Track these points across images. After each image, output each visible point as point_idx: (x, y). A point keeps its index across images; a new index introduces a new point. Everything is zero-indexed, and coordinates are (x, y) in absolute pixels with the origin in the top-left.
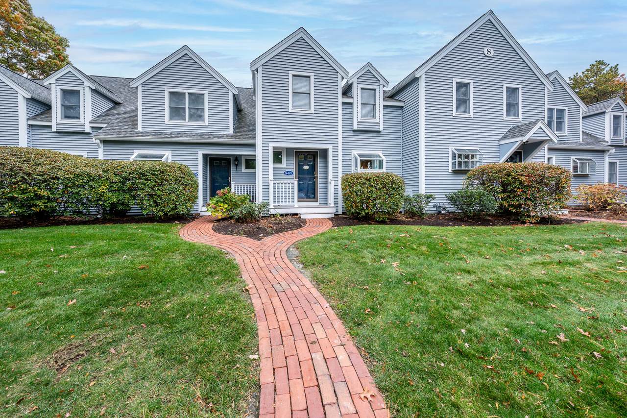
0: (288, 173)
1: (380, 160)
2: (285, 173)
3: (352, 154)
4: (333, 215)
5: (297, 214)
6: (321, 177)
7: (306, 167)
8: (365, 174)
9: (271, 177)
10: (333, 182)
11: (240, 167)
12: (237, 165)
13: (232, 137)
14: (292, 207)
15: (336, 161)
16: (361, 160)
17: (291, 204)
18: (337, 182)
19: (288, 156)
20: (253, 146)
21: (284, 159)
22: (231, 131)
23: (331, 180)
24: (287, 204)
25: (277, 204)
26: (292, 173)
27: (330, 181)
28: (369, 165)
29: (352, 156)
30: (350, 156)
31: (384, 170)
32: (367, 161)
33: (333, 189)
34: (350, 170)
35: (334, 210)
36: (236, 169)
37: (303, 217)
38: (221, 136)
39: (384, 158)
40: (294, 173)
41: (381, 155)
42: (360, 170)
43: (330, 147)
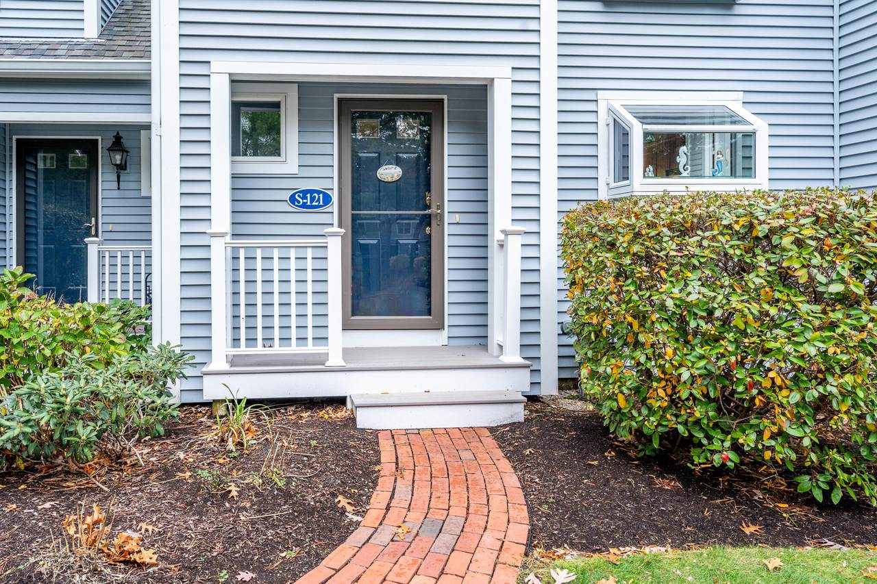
0: (307, 200)
1: (733, 135)
2: (293, 199)
3: (602, 107)
4: (519, 413)
5: (340, 402)
6: (457, 218)
7: (390, 173)
8: (665, 199)
9: (221, 218)
10: (514, 243)
11: (132, 177)
12: (121, 167)
13: (92, 50)
14: (317, 364)
15: (526, 140)
16: (646, 134)
17: (310, 348)
18: (532, 240)
19: (307, 119)
20: (140, 84)
21: (290, 136)
22: (91, 29)
23: (506, 233)
24: (294, 349)
25: (243, 349)
26: (327, 199)
27: (498, 236)
28: (682, 160)
29: (603, 118)
30: (591, 118)
31: (761, 180)
32: (675, 141)
33: (515, 278)
34: (591, 184)
35: (519, 383)
36: (115, 185)
37: (366, 420)
38: (49, 50)
39: (761, 127)
40: (335, 199)
41: (745, 113)
42: (643, 184)
43: (499, 73)
